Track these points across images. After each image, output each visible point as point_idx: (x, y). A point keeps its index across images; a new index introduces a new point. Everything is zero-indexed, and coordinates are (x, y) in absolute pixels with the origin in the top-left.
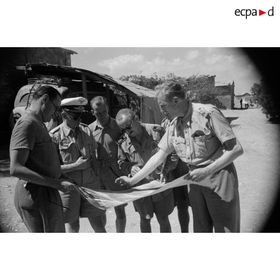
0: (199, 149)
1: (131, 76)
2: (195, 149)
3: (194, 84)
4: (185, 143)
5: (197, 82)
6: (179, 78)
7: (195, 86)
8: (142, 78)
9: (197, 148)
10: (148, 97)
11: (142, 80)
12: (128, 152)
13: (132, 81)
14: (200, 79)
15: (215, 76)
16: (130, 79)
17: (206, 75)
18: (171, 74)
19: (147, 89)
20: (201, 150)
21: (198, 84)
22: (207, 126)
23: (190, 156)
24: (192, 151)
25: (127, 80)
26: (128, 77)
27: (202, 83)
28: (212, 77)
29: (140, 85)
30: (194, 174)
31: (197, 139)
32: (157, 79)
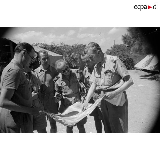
0: (108, 81)
1: (39, 44)
2: (106, 80)
3: (76, 49)
4: (100, 78)
5: (77, 48)
6: (67, 45)
7: (76, 50)
8: (46, 45)
9: (107, 80)
10: (51, 56)
11: (45, 46)
12: (61, 86)
13: (40, 47)
14: (79, 46)
15: (86, 45)
16: (38, 46)
17: (82, 44)
18: (63, 43)
19: (50, 51)
20: (109, 81)
21: (78, 49)
22: (114, 67)
23: (102, 85)
24: (104, 82)
25: (37, 46)
26: (37, 44)
27: (81, 49)
28: (85, 45)
29: (45, 49)
30: (109, 95)
31: (107, 75)
32: (54, 45)
